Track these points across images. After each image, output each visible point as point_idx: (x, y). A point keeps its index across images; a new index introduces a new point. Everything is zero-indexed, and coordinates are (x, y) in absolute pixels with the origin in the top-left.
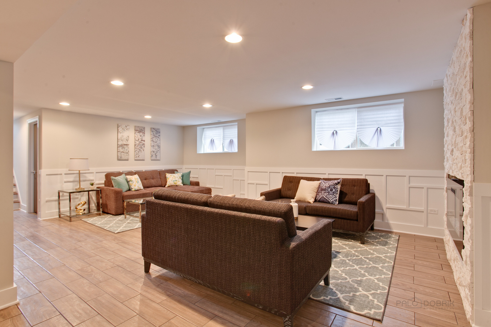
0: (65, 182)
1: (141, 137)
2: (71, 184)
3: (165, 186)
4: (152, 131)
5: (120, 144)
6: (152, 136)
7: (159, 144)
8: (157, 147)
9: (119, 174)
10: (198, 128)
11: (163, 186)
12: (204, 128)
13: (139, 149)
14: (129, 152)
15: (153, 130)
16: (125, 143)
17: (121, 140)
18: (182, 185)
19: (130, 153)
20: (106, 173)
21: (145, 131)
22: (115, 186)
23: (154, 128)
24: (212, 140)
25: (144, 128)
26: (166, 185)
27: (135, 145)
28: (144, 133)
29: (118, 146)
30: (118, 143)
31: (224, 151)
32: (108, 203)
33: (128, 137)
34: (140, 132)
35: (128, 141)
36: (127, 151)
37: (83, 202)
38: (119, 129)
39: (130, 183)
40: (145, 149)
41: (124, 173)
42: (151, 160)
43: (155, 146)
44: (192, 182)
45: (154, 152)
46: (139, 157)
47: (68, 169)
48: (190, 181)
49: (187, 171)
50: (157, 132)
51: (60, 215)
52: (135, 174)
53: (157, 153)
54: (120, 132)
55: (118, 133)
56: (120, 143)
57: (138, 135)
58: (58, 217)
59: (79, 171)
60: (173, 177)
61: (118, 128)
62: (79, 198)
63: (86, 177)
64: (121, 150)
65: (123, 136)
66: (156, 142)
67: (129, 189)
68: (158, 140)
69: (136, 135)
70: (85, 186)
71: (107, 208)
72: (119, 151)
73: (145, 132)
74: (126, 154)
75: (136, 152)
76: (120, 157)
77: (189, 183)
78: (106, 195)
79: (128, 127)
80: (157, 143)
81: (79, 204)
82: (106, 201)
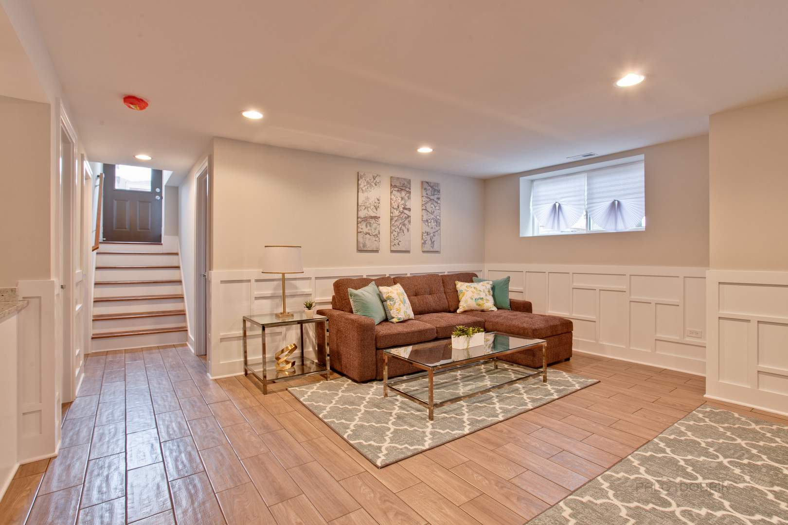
0: (256, 298)
1: (403, 202)
2: (267, 303)
3: (455, 311)
4: (425, 189)
5: (363, 217)
6: (425, 199)
7: (438, 217)
8: (433, 224)
9: (363, 282)
10: (523, 180)
11: (452, 309)
12: (532, 181)
13: (400, 227)
14: (379, 233)
15: (425, 186)
16: (373, 215)
17: (364, 207)
18: (495, 309)
19: (381, 236)
20: (335, 280)
21: (410, 189)
22: (357, 311)
23: (427, 183)
24: (555, 205)
25: (409, 182)
26: (458, 308)
27: (391, 219)
28: (410, 193)
29: (359, 219)
30: (359, 213)
31: (591, 229)
32: (343, 350)
33: (378, 200)
34: (400, 190)
35: (378, 209)
36: (377, 232)
37: (291, 346)
38: (360, 182)
39: (388, 303)
40: (412, 227)
41: (372, 280)
42: (424, 252)
43: (429, 221)
44: (514, 302)
45: (428, 234)
46: (399, 244)
47: (261, 270)
48: (510, 300)
49: (502, 277)
50: (435, 190)
51: (246, 371)
52: (395, 283)
53: (434, 235)
54: (362, 190)
55: (358, 192)
56: (362, 214)
57: (397, 196)
58: (243, 373)
59: (283, 274)
60: (473, 289)
61: (358, 180)
62: (283, 334)
63: (295, 287)
64: (365, 230)
65: (367, 198)
66: (432, 213)
67: (385, 318)
68: (437, 208)
69: (393, 197)
70: (295, 308)
71: (340, 362)
72: (360, 232)
73: (412, 191)
74: (374, 239)
75: (394, 233)
76: (361, 245)
77: (508, 305)
78: (339, 331)
79: (377, 179)
80: (435, 214)
81: (282, 351)
82: (337, 345)
